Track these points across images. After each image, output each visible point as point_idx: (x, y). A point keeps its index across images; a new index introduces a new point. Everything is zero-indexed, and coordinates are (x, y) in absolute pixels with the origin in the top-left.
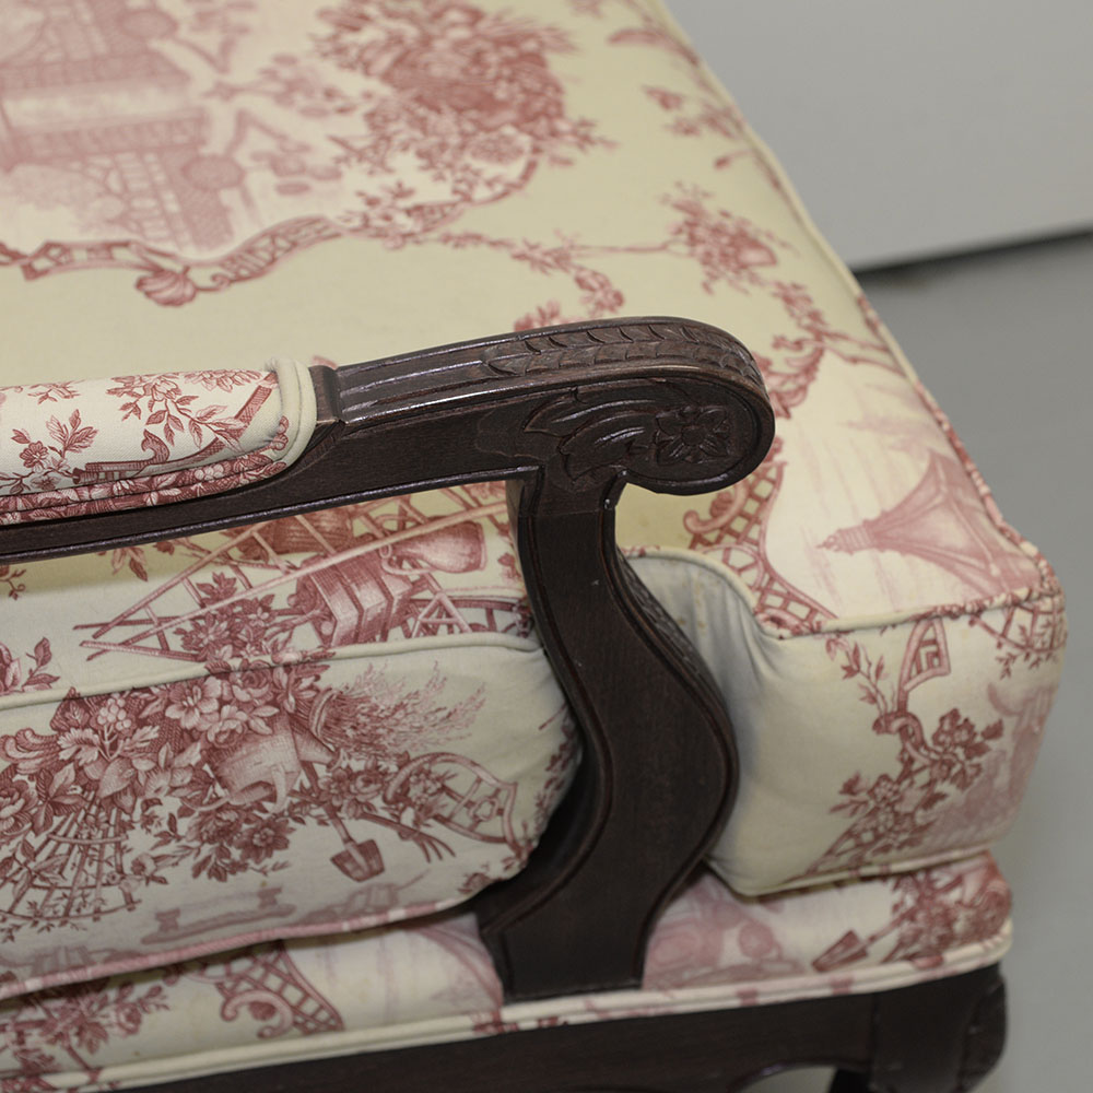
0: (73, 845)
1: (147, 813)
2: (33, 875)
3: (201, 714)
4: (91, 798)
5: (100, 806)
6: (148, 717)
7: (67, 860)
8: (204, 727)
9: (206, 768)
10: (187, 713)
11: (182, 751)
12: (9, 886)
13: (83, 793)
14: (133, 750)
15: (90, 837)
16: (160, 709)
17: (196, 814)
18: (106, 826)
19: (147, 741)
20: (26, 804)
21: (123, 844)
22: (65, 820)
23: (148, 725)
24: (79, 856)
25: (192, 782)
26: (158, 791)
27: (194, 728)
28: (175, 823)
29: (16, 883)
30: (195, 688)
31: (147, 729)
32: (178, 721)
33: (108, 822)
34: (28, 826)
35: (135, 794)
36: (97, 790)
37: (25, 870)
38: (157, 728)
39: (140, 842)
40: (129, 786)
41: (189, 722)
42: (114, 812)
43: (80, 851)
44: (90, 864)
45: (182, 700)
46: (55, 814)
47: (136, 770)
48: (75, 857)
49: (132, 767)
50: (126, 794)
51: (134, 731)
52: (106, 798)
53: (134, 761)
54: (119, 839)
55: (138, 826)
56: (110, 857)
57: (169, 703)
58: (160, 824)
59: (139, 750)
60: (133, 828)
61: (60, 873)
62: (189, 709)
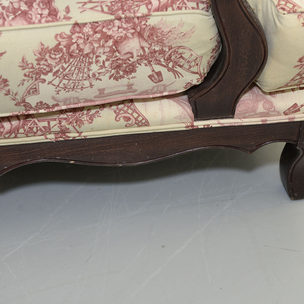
0: (76, 68)
1: (97, 59)
2: (65, 76)
3: (113, 31)
4: (81, 54)
5: (83, 57)
6: (98, 31)
7: (74, 72)
8: (113, 35)
9: (114, 47)
10: (109, 30)
11: (107, 42)
12: (58, 78)
13: (79, 52)
14: (93, 41)
15: (80, 66)
16: (101, 29)
17: (111, 61)
18: (85, 63)
19: (97, 38)
20: (63, 55)
21: (90, 68)
22: (74, 60)
23: (97, 33)
24: (77, 71)
25: (110, 51)
26: (100, 53)
27: (111, 35)
28: (105, 63)
29: (60, 77)
30: (111, 23)
31: (97, 34)
32: (106, 33)
33: (86, 61)
34: (63, 61)
35: (94, 54)
36: (83, 52)
37: (62, 74)
38: (100, 34)
39: (95, 68)
40: (92, 51)
41: (109, 33)
42: (88, 58)
43: (78, 69)
44: (81, 73)
45: (107, 26)
46: (71, 58)
47: (94, 47)
48: (76, 72)
49: (93, 45)
50: (91, 53)
51: (94, 35)
52: (85, 54)
53: (94, 44)
54: (89, 67)
55: (94, 63)
56: (86, 72)
57: (104, 27)
58: (100, 63)
59: (95, 41)
60: (93, 64)
61: (72, 75)
62: (109, 29)
